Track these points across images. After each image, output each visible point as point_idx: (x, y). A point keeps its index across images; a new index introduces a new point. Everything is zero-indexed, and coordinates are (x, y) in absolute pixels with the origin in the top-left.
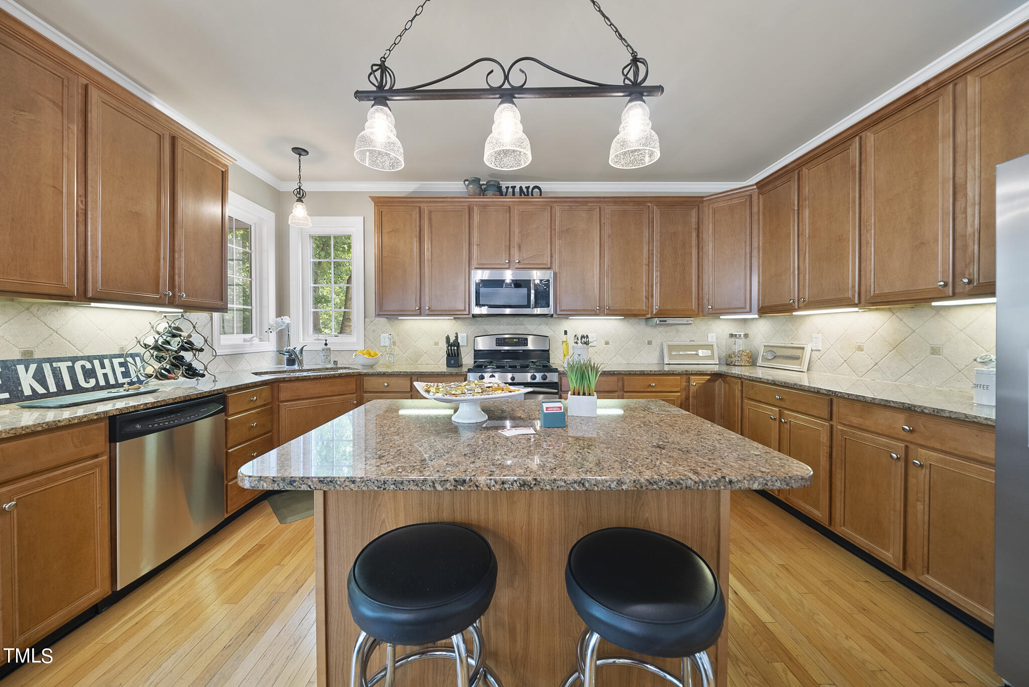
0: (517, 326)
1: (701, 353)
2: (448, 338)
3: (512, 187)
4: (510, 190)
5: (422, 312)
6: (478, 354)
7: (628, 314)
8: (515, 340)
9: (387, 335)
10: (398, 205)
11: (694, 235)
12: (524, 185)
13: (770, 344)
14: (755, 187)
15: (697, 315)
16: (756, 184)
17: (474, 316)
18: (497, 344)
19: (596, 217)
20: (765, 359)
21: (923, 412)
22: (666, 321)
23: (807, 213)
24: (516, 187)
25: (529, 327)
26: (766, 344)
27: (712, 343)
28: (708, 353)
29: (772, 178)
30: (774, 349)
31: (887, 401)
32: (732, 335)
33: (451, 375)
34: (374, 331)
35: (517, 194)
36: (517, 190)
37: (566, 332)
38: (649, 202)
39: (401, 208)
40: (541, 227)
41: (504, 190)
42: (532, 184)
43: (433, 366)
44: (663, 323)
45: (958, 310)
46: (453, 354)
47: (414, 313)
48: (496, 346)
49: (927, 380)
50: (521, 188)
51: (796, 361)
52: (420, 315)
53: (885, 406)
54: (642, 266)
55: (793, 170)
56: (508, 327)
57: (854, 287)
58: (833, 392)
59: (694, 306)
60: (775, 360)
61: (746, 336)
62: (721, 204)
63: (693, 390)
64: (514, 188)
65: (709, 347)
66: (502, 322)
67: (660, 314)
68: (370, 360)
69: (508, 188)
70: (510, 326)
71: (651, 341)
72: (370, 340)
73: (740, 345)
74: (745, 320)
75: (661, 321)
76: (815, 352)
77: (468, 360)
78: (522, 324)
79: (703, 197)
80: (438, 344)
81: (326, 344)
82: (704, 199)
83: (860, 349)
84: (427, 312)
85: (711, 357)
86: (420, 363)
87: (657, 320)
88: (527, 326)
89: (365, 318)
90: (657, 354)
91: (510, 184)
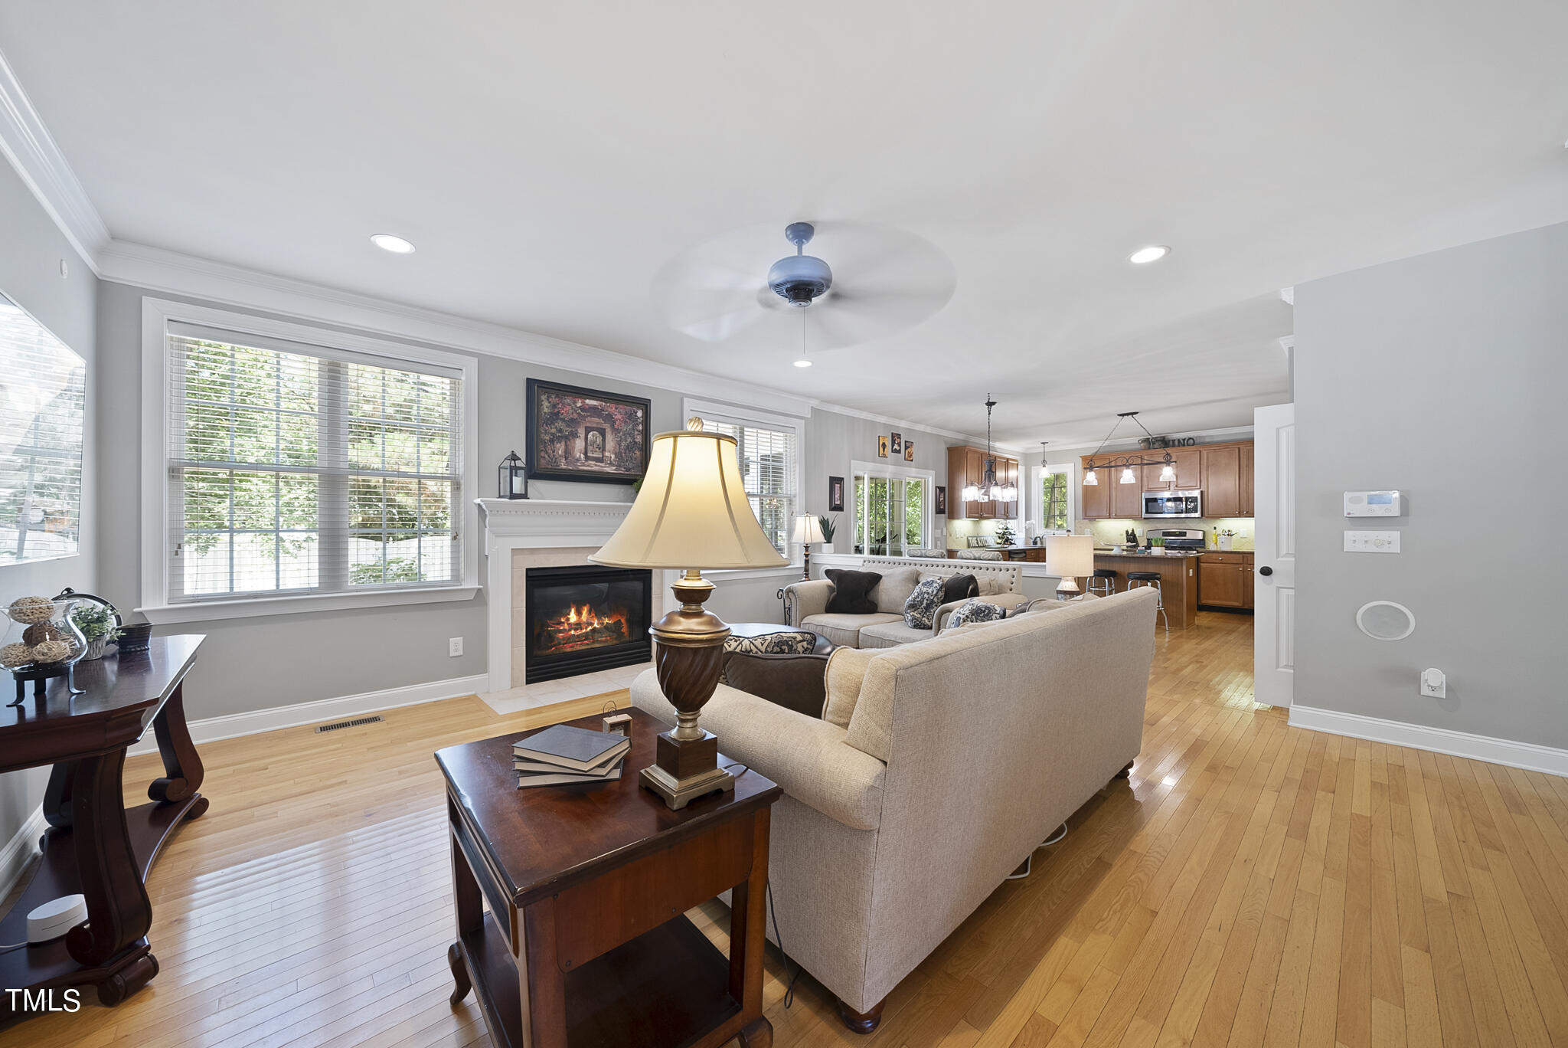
2: (1127, 532)
17: (1145, 518)
25: (1190, 525)
34: (1081, 527)
37: (1215, 528)
40: (1193, 463)
52: (1110, 518)
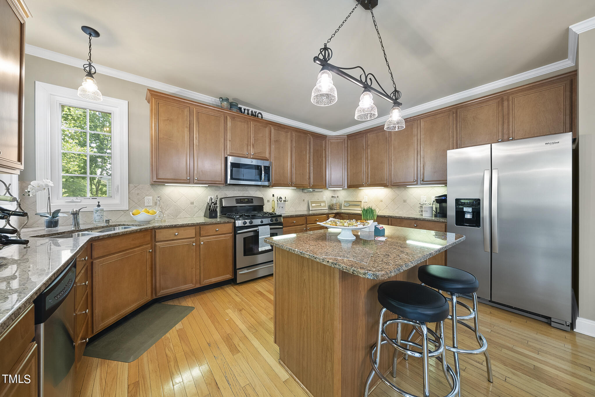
0: (244, 192)
1: (321, 205)
3: (247, 110)
4: (246, 111)
5: (191, 181)
8: (246, 200)
9: (151, 197)
10: (172, 101)
12: (254, 110)
13: (347, 200)
14: (346, 136)
16: (347, 135)
17: (230, 184)
18: (237, 203)
19: (289, 136)
20: (345, 206)
21: (420, 220)
22: (314, 190)
23: (369, 151)
24: (249, 110)
26: (345, 200)
27: (325, 200)
28: (324, 204)
29: (354, 134)
30: (349, 202)
31: (409, 217)
32: (333, 197)
34: (138, 194)
35: (250, 115)
36: (250, 112)
37: (273, 195)
38: (309, 134)
39: (175, 104)
40: (264, 136)
41: (243, 111)
42: (258, 111)
43: (190, 219)
45: (413, 188)
46: (214, 210)
47: (185, 181)
48: (236, 203)
49: (402, 211)
50: (252, 111)
51: (358, 206)
52: (189, 183)
53: (409, 219)
54: (306, 163)
55: (363, 133)
56: (239, 192)
57: (387, 180)
58: (390, 216)
59: (324, 184)
60: (349, 207)
61: (338, 197)
62: (334, 141)
64: (248, 110)
65: (324, 202)
66: (235, 189)
67: (313, 187)
68: (150, 216)
69: (245, 109)
70: (240, 192)
71: (304, 200)
72: (134, 202)
73: (334, 201)
74: (334, 190)
75: (313, 190)
76: (365, 203)
78: (247, 191)
79: (327, 136)
80: (193, 203)
81: (99, 206)
82: (327, 137)
83: (381, 201)
84: (195, 181)
85: (325, 206)
86: (180, 217)
87: (311, 190)
88: (250, 192)
89: (129, 184)
90: (306, 206)
91: (247, 108)
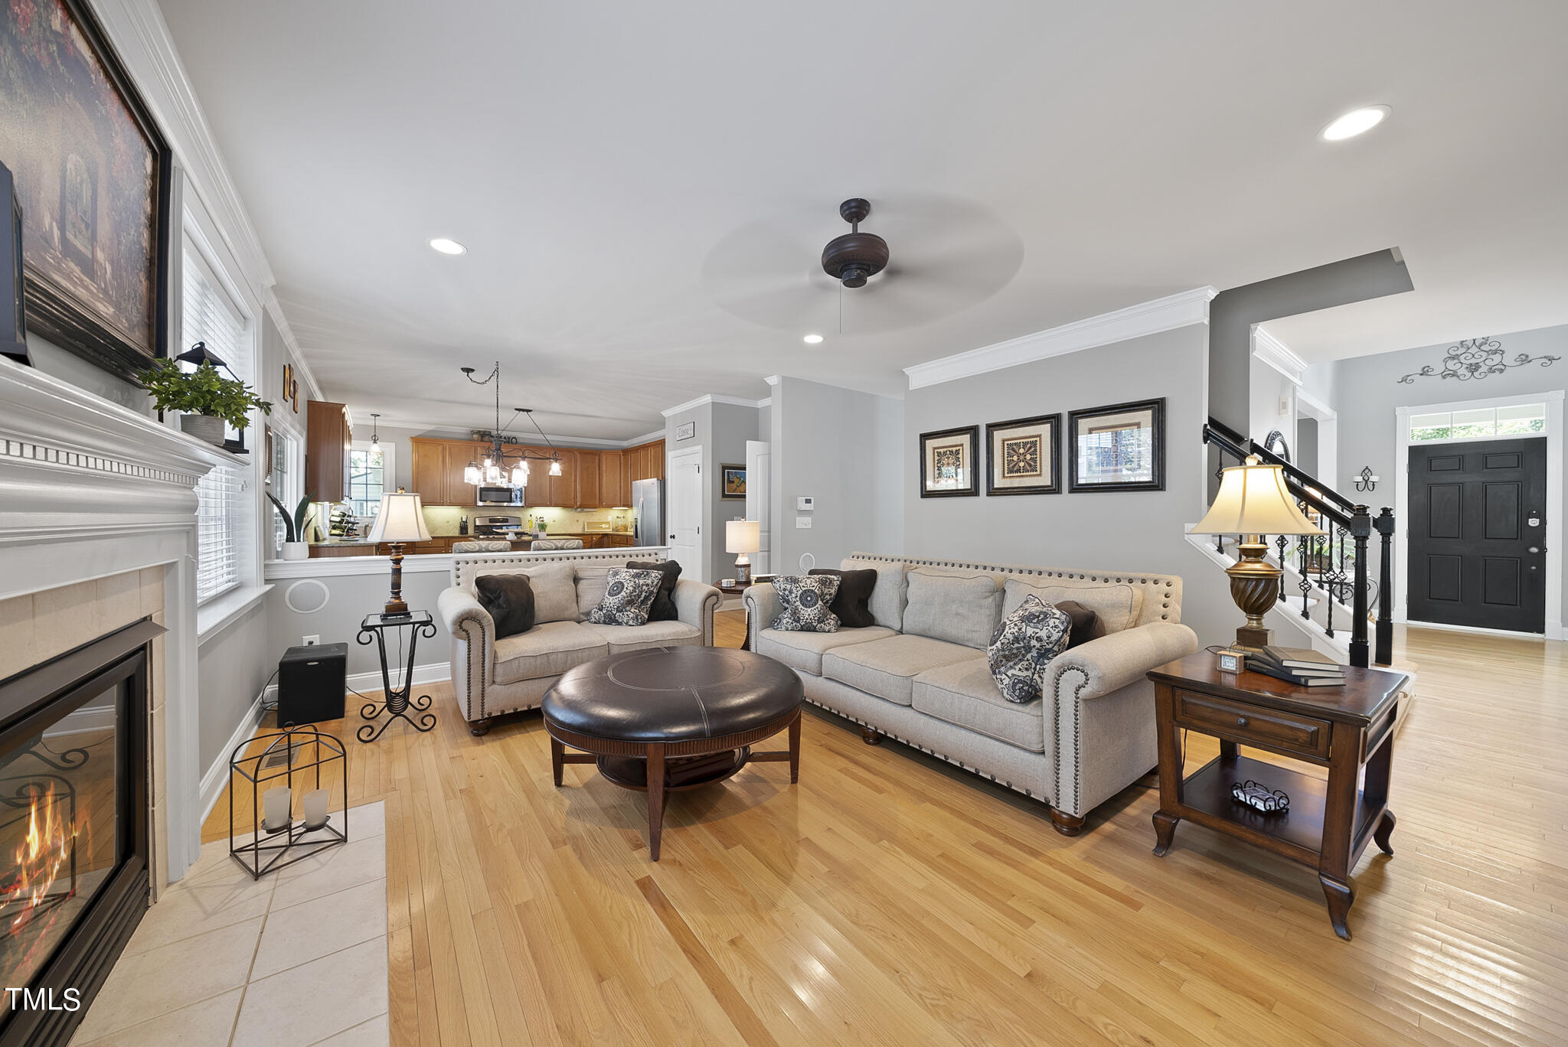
1: (603, 526)
5: (445, 504)
6: (477, 527)
7: (564, 506)
11: (597, 468)
15: (600, 508)
18: (490, 522)
22: (584, 510)
27: (609, 521)
28: (608, 526)
32: (618, 517)
33: (462, 538)
44: (582, 511)
46: (464, 528)
54: (571, 482)
59: (597, 503)
61: (624, 517)
63: (593, 542)
67: (582, 506)
71: (579, 520)
74: (624, 510)
77: (471, 531)
78: (504, 511)
80: (449, 522)
84: (448, 504)
85: (609, 528)
87: (579, 510)
88: (507, 512)
90: (581, 526)
